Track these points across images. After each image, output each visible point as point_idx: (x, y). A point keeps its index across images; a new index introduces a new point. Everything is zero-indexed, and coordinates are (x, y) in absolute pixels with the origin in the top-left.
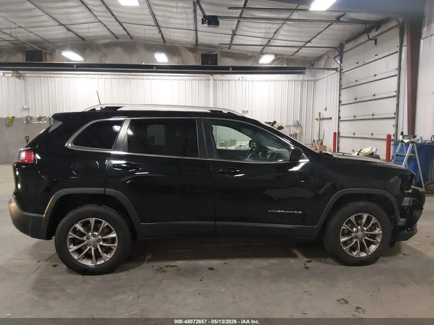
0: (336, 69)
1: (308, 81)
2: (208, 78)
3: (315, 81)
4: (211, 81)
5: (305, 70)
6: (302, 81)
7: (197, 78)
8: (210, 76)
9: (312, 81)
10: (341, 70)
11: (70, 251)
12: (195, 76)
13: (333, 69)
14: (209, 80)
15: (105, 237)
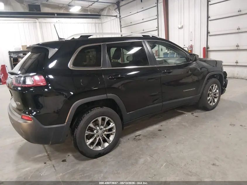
0: (116, 16)
1: (98, 23)
2: (35, 21)
3: (102, 23)
4: (38, 24)
5: (100, 16)
6: (95, 23)
7: (26, 21)
8: (36, 20)
9: (100, 23)
10: (120, 17)
11: (87, 144)
12: (25, 20)
13: (115, 16)
14: (36, 22)
15: (108, 128)
